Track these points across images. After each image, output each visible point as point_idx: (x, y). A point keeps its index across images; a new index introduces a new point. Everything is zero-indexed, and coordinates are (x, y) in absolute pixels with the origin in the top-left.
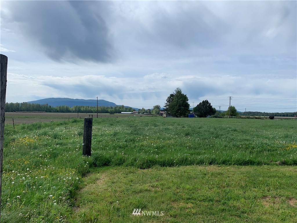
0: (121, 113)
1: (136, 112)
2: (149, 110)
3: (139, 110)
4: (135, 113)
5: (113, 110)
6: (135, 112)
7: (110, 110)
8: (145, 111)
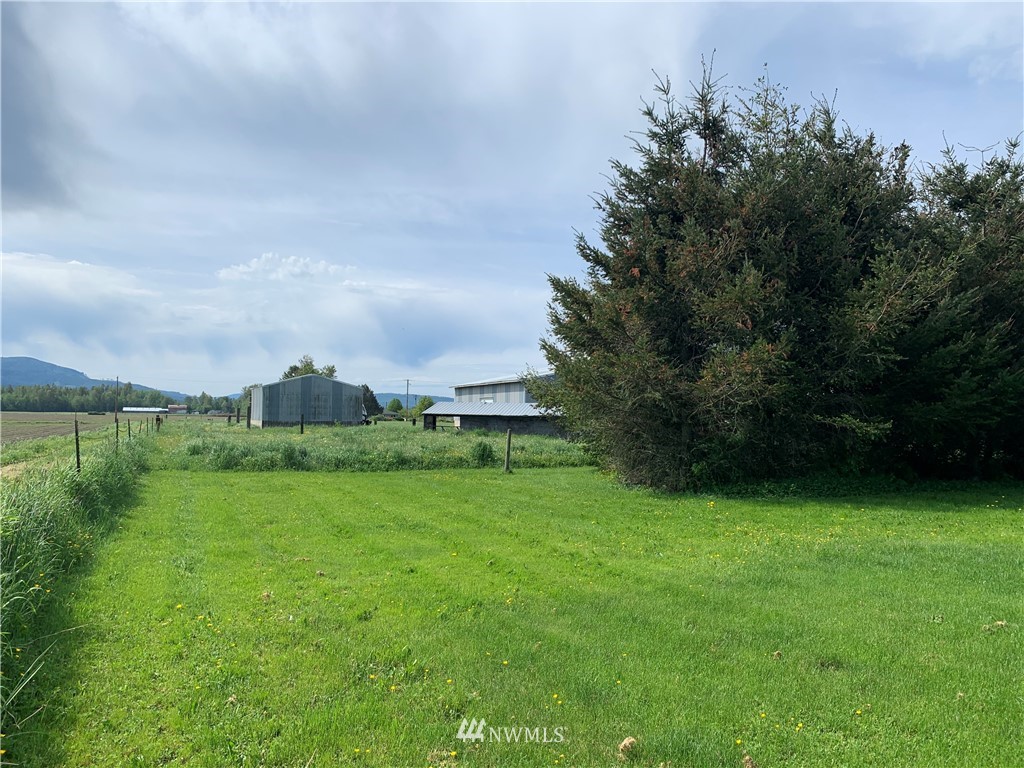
0: (121, 410)
1: (181, 409)
2: (226, 399)
3: (189, 399)
4: (176, 409)
5: (90, 399)
6: (176, 406)
7: (78, 401)
8: (213, 402)
